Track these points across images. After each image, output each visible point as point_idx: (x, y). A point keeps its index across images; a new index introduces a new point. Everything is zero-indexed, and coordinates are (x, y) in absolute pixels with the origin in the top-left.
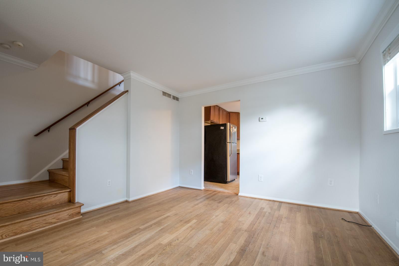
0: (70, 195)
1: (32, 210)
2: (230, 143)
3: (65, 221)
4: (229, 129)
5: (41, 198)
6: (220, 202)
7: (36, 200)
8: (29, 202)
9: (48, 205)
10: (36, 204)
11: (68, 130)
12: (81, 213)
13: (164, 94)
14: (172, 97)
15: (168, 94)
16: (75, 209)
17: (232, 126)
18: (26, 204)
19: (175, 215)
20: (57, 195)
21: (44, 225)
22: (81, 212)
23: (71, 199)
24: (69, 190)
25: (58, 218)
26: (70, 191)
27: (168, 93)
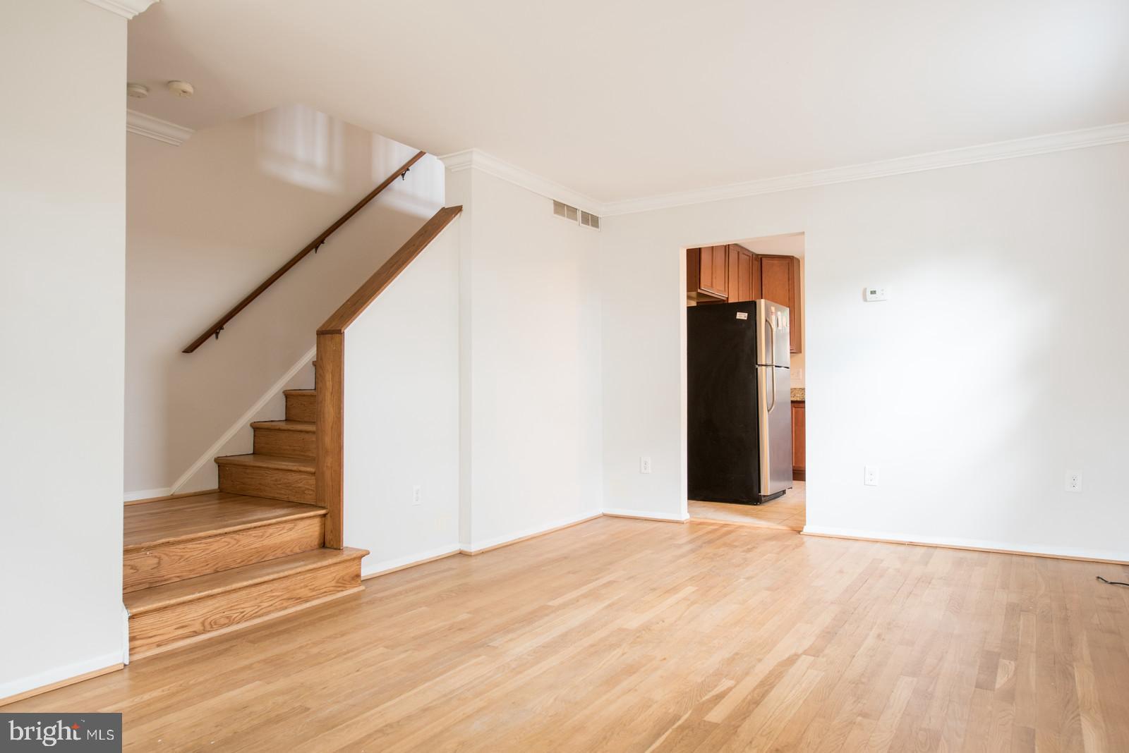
0: (323, 525)
1: (242, 564)
2: (770, 368)
3: (326, 595)
4: (766, 321)
5: (262, 530)
6: (749, 550)
7: (250, 535)
8: (238, 541)
9: (276, 552)
10: (252, 549)
11: (315, 336)
12: (362, 579)
13: (560, 207)
14: (579, 215)
15: (567, 206)
16: (348, 564)
17: (773, 309)
18: (230, 546)
19: (630, 578)
20: (295, 526)
21: (285, 604)
22: (362, 575)
23: (328, 537)
24: (323, 512)
25: (313, 587)
26: (324, 516)
27: (569, 204)
